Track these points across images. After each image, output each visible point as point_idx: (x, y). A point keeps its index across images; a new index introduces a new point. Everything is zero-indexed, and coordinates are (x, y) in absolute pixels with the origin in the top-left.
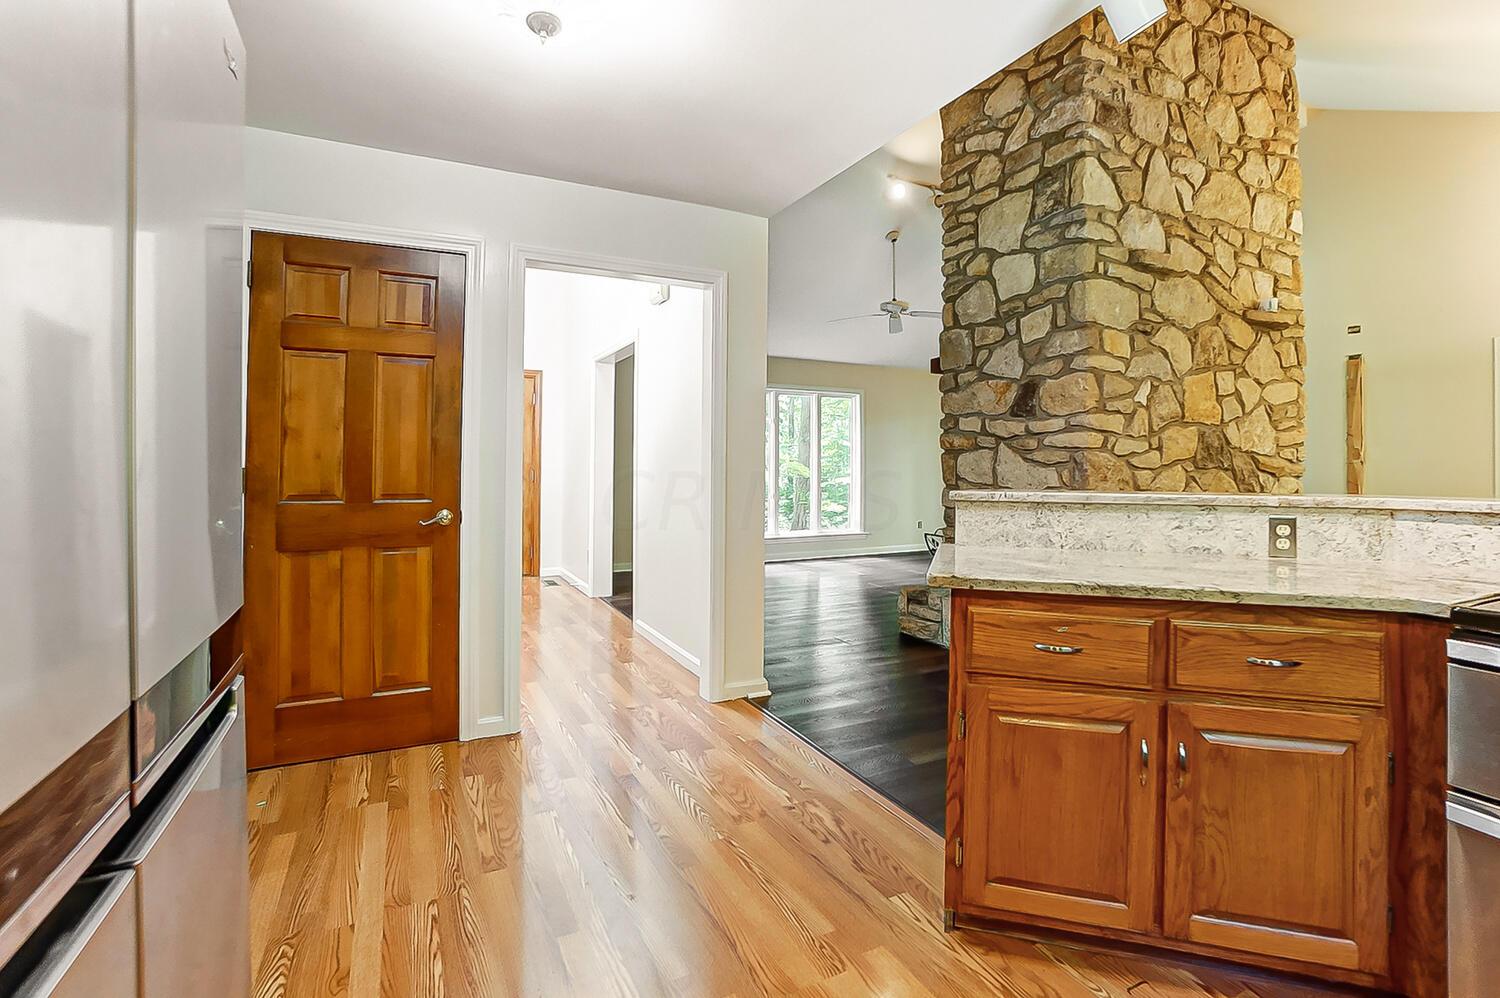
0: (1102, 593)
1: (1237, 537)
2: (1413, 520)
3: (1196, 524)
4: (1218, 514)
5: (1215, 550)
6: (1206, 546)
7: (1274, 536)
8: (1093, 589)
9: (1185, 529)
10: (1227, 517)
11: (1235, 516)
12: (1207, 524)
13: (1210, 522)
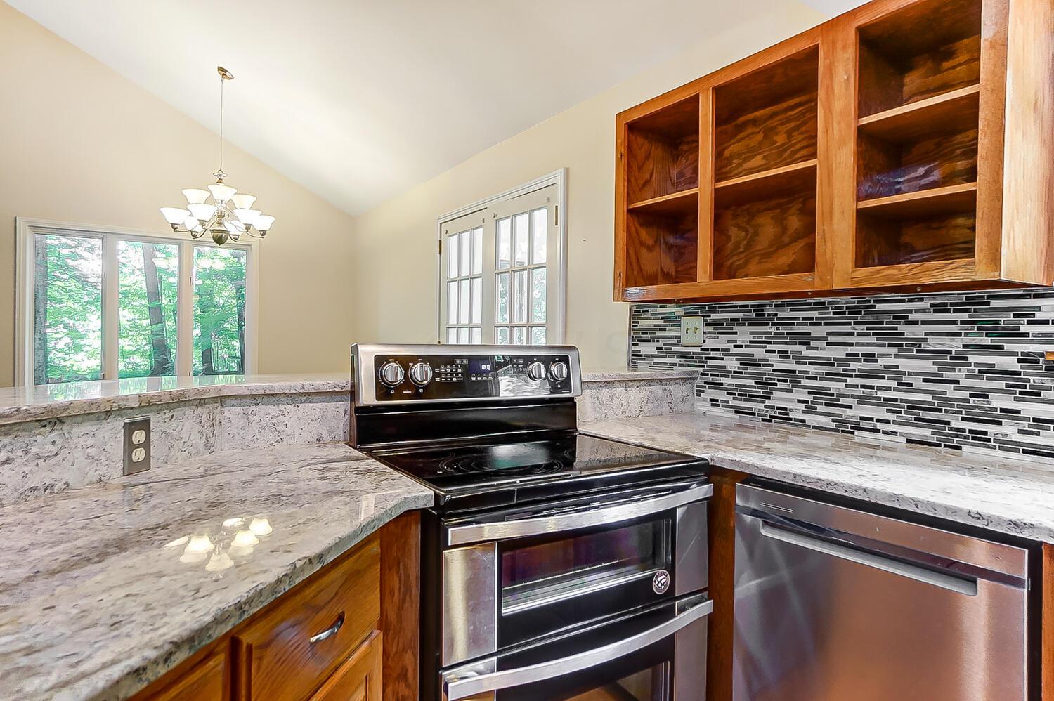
0: (181, 656)
1: (88, 458)
2: (240, 405)
3: (34, 450)
4: (66, 428)
5: (60, 485)
6: (48, 482)
7: (129, 446)
8: (168, 657)
9: (18, 461)
10: (77, 430)
11: (87, 427)
12: (49, 447)
13: (54, 442)
